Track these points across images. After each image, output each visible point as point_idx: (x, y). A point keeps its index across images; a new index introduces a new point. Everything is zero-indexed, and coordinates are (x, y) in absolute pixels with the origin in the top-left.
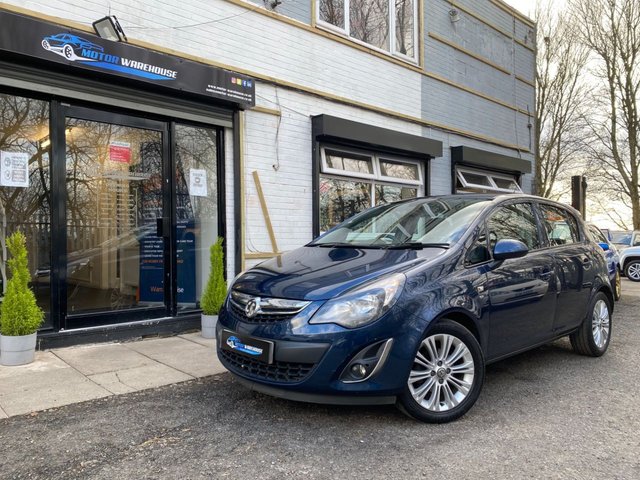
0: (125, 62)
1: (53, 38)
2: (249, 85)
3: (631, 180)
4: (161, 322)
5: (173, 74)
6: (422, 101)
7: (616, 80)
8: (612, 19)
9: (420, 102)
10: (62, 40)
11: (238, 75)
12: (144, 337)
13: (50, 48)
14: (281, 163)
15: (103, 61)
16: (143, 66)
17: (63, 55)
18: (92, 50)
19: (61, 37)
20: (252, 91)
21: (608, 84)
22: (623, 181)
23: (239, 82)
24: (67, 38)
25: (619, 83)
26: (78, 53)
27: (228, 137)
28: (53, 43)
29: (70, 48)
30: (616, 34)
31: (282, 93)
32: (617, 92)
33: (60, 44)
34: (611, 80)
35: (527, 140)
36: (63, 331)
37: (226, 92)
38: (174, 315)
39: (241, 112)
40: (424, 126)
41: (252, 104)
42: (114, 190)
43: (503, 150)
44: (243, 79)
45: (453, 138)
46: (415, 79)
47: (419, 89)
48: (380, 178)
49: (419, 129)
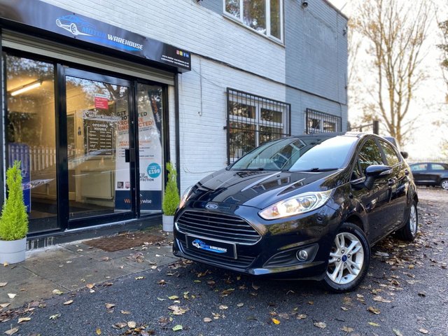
0: (110, 37)
2: (187, 56)
3: (391, 123)
4: (126, 223)
5: (140, 47)
6: (286, 69)
7: (382, 58)
8: (379, 17)
9: (284, 70)
10: (69, 20)
11: (180, 50)
12: (119, 233)
13: (61, 26)
14: (204, 110)
15: (96, 36)
16: (122, 41)
17: (70, 31)
18: (89, 28)
19: (68, 18)
20: (188, 60)
21: (377, 59)
22: (386, 124)
23: (181, 54)
24: (72, 18)
25: (384, 59)
26: (80, 30)
27: (171, 91)
28: (63, 22)
29: (75, 26)
30: (382, 28)
31: (204, 62)
32: (382, 65)
33: (68, 23)
34: (379, 57)
35: (344, 96)
36: (67, 231)
37: (173, 60)
38: (139, 218)
39: (179, 74)
40: (287, 86)
41: (189, 69)
42: (98, 129)
43: (331, 103)
44: (183, 51)
45: (303, 94)
46: (282, 54)
47: (284, 61)
48: (261, 121)
49: (284, 88)
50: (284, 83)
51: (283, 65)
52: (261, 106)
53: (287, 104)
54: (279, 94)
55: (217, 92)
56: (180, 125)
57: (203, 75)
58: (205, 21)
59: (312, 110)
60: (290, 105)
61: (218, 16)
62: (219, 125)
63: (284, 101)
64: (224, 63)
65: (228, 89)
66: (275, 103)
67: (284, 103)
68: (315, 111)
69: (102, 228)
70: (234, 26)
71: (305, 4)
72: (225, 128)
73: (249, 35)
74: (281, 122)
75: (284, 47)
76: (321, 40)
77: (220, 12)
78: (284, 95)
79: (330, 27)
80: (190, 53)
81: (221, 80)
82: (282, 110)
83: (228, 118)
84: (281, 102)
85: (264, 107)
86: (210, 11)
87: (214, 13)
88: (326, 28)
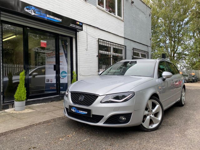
0: (48, 16)
1: (27, 7)
2: (81, 24)
3: (170, 55)
4: (54, 97)
5: (61, 20)
9: (123, 31)
10: (30, 8)
11: (78, 22)
12: (51, 101)
13: (27, 11)
14: (88, 48)
15: (42, 15)
16: (53, 17)
18: (38, 11)
19: (29, 7)
20: (82, 26)
23: (79, 23)
27: (74, 40)
28: (27, 9)
29: (32, 11)
31: (88, 27)
33: (29, 9)
35: (150, 43)
36: (28, 100)
37: (75, 26)
38: (60, 95)
39: (78, 32)
40: (125, 38)
41: (82, 30)
42: (42, 56)
43: (144, 46)
44: (79, 22)
45: (131, 42)
46: (122, 24)
47: (123, 27)
48: (113, 53)
49: (123, 39)
50: (123, 36)
51: (123, 29)
52: (113, 47)
53: (124, 46)
54: (121, 42)
55: (94, 40)
56: (78, 54)
57: (88, 33)
58: (89, 9)
59: (135, 49)
60: (126, 46)
61: (95, 7)
62: (95, 55)
63: (123, 45)
64: (97, 28)
65: (99, 39)
66: (119, 45)
67: (123, 46)
68: (137, 49)
69: (44, 99)
70: (101, 12)
71: (133, 2)
72: (97, 56)
73: (108, 15)
74: (122, 54)
75: (123, 21)
76: (140, 18)
77: (95, 5)
78: (123, 42)
79: (143, 12)
80: (82, 23)
81: (96, 35)
82: (122, 49)
83: (99, 52)
84: (122, 45)
85: (115, 47)
86: (91, 5)
87: (93, 6)
88: (142, 13)
